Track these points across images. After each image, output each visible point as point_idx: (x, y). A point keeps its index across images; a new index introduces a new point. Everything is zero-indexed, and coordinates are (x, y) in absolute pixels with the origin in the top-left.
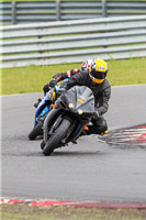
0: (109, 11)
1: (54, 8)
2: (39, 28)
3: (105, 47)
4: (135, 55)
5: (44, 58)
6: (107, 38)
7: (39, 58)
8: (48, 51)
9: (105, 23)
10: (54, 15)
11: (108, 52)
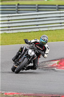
0: (39, 9)
1: (15, 8)
2: (8, 16)
3: (37, 25)
5: (10, 30)
6: (38, 21)
7: (8, 30)
8: (12, 27)
9: (37, 15)
10: (15, 11)
11: (39, 28)
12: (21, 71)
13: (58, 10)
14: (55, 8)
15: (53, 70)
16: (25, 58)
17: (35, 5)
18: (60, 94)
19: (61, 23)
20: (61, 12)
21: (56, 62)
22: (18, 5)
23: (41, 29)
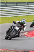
0: (17, 5)
1: (4, 4)
3: (16, 13)
4: (23, 15)
6: (17, 11)
9: (16, 7)
10: (4, 5)
11: (17, 15)
12: (12, 39)
13: (27, 5)
14: (26, 4)
15: (25, 37)
16: (14, 31)
17: (15, 2)
18: (29, 50)
19: (29, 12)
20: (29, 6)
21: (26, 33)
22: (6, 2)
23: (18, 15)
